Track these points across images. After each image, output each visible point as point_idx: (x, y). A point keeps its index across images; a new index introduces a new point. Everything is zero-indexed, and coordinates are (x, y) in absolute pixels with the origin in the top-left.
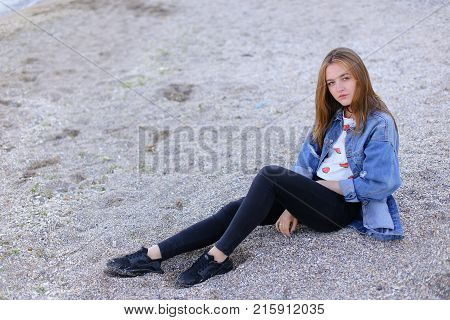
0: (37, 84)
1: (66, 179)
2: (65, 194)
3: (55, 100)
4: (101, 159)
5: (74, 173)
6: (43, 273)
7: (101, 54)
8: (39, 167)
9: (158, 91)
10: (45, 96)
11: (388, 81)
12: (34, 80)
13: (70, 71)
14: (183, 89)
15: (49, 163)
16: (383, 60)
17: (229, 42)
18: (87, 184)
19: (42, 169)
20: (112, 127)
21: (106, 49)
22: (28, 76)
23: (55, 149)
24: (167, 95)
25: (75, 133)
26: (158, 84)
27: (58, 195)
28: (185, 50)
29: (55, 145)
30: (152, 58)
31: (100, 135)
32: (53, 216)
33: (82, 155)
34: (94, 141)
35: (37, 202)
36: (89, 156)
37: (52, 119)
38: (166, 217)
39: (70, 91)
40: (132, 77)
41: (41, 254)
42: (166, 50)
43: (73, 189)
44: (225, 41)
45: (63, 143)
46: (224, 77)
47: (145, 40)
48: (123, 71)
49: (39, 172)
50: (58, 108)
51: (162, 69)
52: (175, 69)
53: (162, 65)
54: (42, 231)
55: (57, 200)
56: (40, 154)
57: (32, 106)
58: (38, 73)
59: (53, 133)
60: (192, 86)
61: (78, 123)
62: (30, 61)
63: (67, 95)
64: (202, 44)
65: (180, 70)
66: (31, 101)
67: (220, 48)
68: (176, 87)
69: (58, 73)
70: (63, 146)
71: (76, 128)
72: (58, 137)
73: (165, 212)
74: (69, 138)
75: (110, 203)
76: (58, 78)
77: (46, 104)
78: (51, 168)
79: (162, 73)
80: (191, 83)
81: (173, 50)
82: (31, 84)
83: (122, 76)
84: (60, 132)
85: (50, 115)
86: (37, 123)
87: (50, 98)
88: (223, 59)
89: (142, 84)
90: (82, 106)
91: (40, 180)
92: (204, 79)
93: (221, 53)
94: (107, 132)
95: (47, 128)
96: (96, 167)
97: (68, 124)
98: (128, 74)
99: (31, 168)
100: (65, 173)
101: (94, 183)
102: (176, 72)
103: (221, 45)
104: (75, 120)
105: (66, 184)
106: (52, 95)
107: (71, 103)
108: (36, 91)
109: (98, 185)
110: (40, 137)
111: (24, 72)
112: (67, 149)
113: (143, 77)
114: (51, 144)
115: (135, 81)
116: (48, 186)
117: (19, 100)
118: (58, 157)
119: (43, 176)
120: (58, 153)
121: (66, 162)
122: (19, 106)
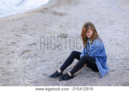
0: (26, 32)
1: (32, 55)
2: (31, 59)
3: (31, 36)
5: (34, 54)
6: (24, 76)
7: (44, 25)
8: (25, 52)
10: (28, 35)
11: (120, 36)
12: (26, 30)
13: (36, 29)
14: (65, 35)
15: (28, 51)
16: (120, 31)
17: (79, 24)
18: (37, 56)
19: (26, 52)
21: (46, 23)
22: (24, 29)
25: (35, 44)
26: (59, 33)
27: (30, 59)
28: (67, 25)
29: (30, 47)
30: (58, 27)
32: (28, 63)
33: (37, 49)
35: (24, 60)
36: (39, 50)
37: (30, 40)
38: (57, 65)
39: (35, 34)
41: (24, 72)
42: (62, 25)
44: (78, 23)
46: (76, 33)
47: (56, 22)
48: (50, 30)
49: (25, 53)
50: (31, 38)
51: (60, 30)
52: (64, 30)
53: (60, 29)
54: (25, 67)
55: (29, 60)
56: (26, 49)
57: (25, 37)
58: (27, 29)
60: (67, 34)
61: (36, 42)
62: (25, 25)
63: (34, 35)
64: (72, 24)
65: (65, 30)
66: (24, 36)
67: (77, 25)
68: (63, 34)
69: (32, 29)
71: (36, 43)
72: (31, 45)
73: (57, 64)
74: (34, 45)
75: (43, 61)
76: (32, 30)
77: (28, 37)
78: (28, 52)
79: (60, 31)
80: (68, 33)
81: (64, 25)
82: (25, 31)
83: (49, 31)
84: (31, 44)
85: (29, 39)
86: (25, 41)
87: (30, 35)
88: (77, 28)
89: (54, 33)
90: (38, 38)
91: (25, 55)
92: (71, 33)
93: (76, 27)
95: (28, 42)
97: (34, 42)
98: (51, 30)
99: (23, 52)
100: (32, 54)
101: (39, 56)
102: (64, 31)
103: (77, 24)
104: (36, 41)
105: (32, 56)
106: (30, 34)
107: (35, 37)
109: (40, 57)
110: (26, 45)
111: (23, 28)
112: (33, 48)
113: (55, 31)
114: (29, 46)
115: (53, 32)
116: (27, 56)
117: (21, 35)
118: (31, 50)
119: (26, 54)
120: (31, 49)
121: (32, 51)
122: (21, 36)
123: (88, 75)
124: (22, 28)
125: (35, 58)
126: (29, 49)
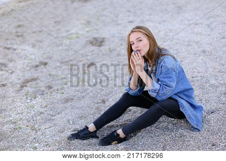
0: (24, 38)
1: (43, 88)
2: (43, 96)
3: (34, 46)
4: (60, 77)
5: (47, 85)
7: (56, 22)
8: (28, 82)
9: (87, 41)
10: (28, 45)
12: (22, 36)
13: (40, 31)
14: (101, 40)
15: (33, 80)
17: (121, 15)
18: (54, 90)
19: (30, 83)
20: (64, 60)
21: (58, 19)
22: (18, 34)
23: (35, 72)
24: (91, 43)
25: (45, 64)
26: (86, 37)
27: (40, 97)
28: (98, 19)
29: (35, 70)
30: (82, 24)
31: (58, 64)
32: (38, 108)
33: (50, 75)
34: (56, 68)
35: (29, 101)
36: (54, 76)
37: (33, 57)
39: (41, 42)
40: (73, 34)
41: (33, 129)
42: (89, 20)
43: (47, 93)
44: (118, 15)
45: (40, 69)
46: (120, 34)
47: (77, 15)
48: (68, 31)
49: (28, 85)
50: (35, 51)
51: (87, 29)
52: (94, 30)
53: (87, 27)
54: (32, 116)
55: (39, 99)
56: (28, 75)
57: (22, 50)
58: (24, 32)
59: (35, 64)
60: (104, 38)
61: (47, 58)
62: (19, 26)
63: (40, 44)
64: (107, 16)
65: (97, 30)
66: (21, 47)
68: (96, 39)
69: (34, 32)
70: (39, 70)
71: (46, 61)
72: (37, 66)
74: (42, 66)
75: (67, 101)
76: (34, 35)
77: (28, 49)
78: (34, 82)
79: (88, 32)
80: (103, 36)
81: (92, 20)
82: (20, 38)
83: (67, 33)
84: (38, 63)
85: (31, 54)
86: (25, 59)
87: (31, 46)
88: (118, 24)
89: (78, 38)
90: (48, 49)
91: (29, 89)
92: (110, 34)
93: (117, 21)
94: (62, 63)
95: (31, 61)
96: (58, 82)
97: (41, 59)
98: (70, 32)
99: (24, 83)
100: (42, 85)
101: (58, 90)
102: (95, 31)
103: (117, 17)
104: (45, 56)
105: (43, 91)
106: (32, 44)
107: (42, 48)
108: (23, 42)
109: (60, 91)
110: (27, 66)
111: (17, 32)
112: (42, 72)
113: (77, 33)
114: (33, 70)
115: (74, 36)
116: (33, 92)
117: (15, 47)
118: (38, 77)
119: (31, 87)
120: (37, 75)
121: (42, 79)
122: (15, 50)
123: (166, 124)
124: (14, 31)
125: (49, 94)
126: (35, 76)
